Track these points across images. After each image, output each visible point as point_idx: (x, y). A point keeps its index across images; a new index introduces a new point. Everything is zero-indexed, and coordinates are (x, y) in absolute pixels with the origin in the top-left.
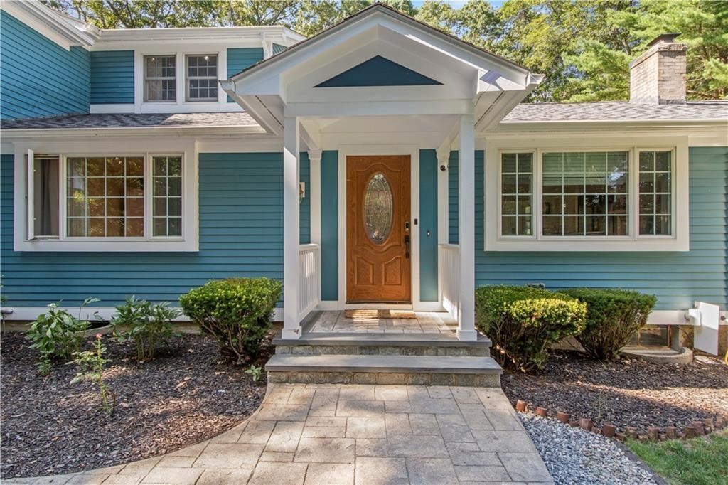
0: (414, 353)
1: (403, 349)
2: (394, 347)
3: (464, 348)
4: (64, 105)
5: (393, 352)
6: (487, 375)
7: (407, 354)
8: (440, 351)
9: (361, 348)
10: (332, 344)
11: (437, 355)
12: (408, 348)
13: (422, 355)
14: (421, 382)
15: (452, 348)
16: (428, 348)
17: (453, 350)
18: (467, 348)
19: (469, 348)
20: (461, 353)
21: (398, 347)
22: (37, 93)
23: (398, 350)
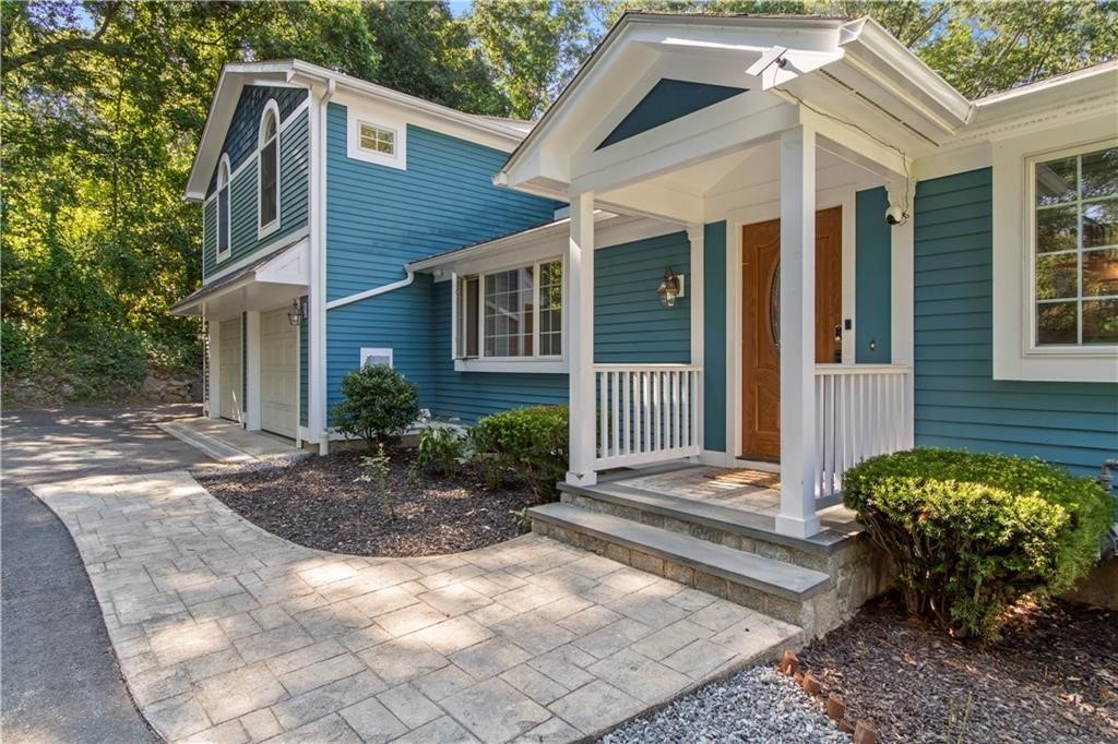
0: (707, 537)
1: (694, 527)
2: (683, 521)
3: (783, 546)
4: (525, 217)
5: (682, 530)
6: (780, 598)
7: (698, 536)
8: (745, 543)
9: (644, 513)
10: (616, 502)
11: (740, 548)
12: (701, 526)
13: (720, 543)
14: (683, 580)
15: (763, 541)
16: (728, 534)
17: (765, 546)
18: (789, 549)
19: (794, 550)
20: (778, 554)
21: (688, 522)
22: (497, 212)
23: (687, 527)
